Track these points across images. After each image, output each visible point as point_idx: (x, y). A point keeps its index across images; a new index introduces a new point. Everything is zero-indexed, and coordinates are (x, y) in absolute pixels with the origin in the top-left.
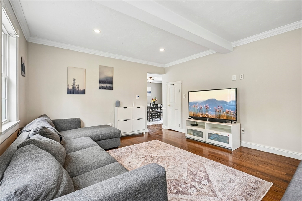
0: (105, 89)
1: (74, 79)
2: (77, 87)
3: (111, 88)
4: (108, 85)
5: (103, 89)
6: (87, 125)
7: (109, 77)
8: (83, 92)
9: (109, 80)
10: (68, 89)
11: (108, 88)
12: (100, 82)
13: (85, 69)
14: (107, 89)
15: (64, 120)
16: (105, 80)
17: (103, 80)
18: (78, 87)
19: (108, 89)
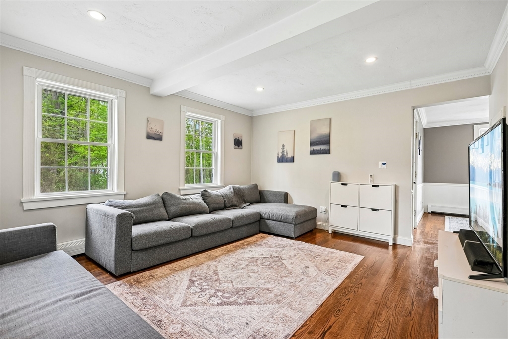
0: (317, 154)
1: (283, 145)
2: (285, 154)
3: (327, 152)
4: (323, 147)
5: (314, 154)
6: (295, 203)
7: (324, 135)
8: (292, 160)
9: (324, 139)
10: (278, 157)
11: (322, 152)
12: (312, 144)
13: (294, 131)
14: (320, 154)
15: (271, 191)
16: (318, 140)
17: (315, 141)
18: (287, 155)
19: (322, 154)
